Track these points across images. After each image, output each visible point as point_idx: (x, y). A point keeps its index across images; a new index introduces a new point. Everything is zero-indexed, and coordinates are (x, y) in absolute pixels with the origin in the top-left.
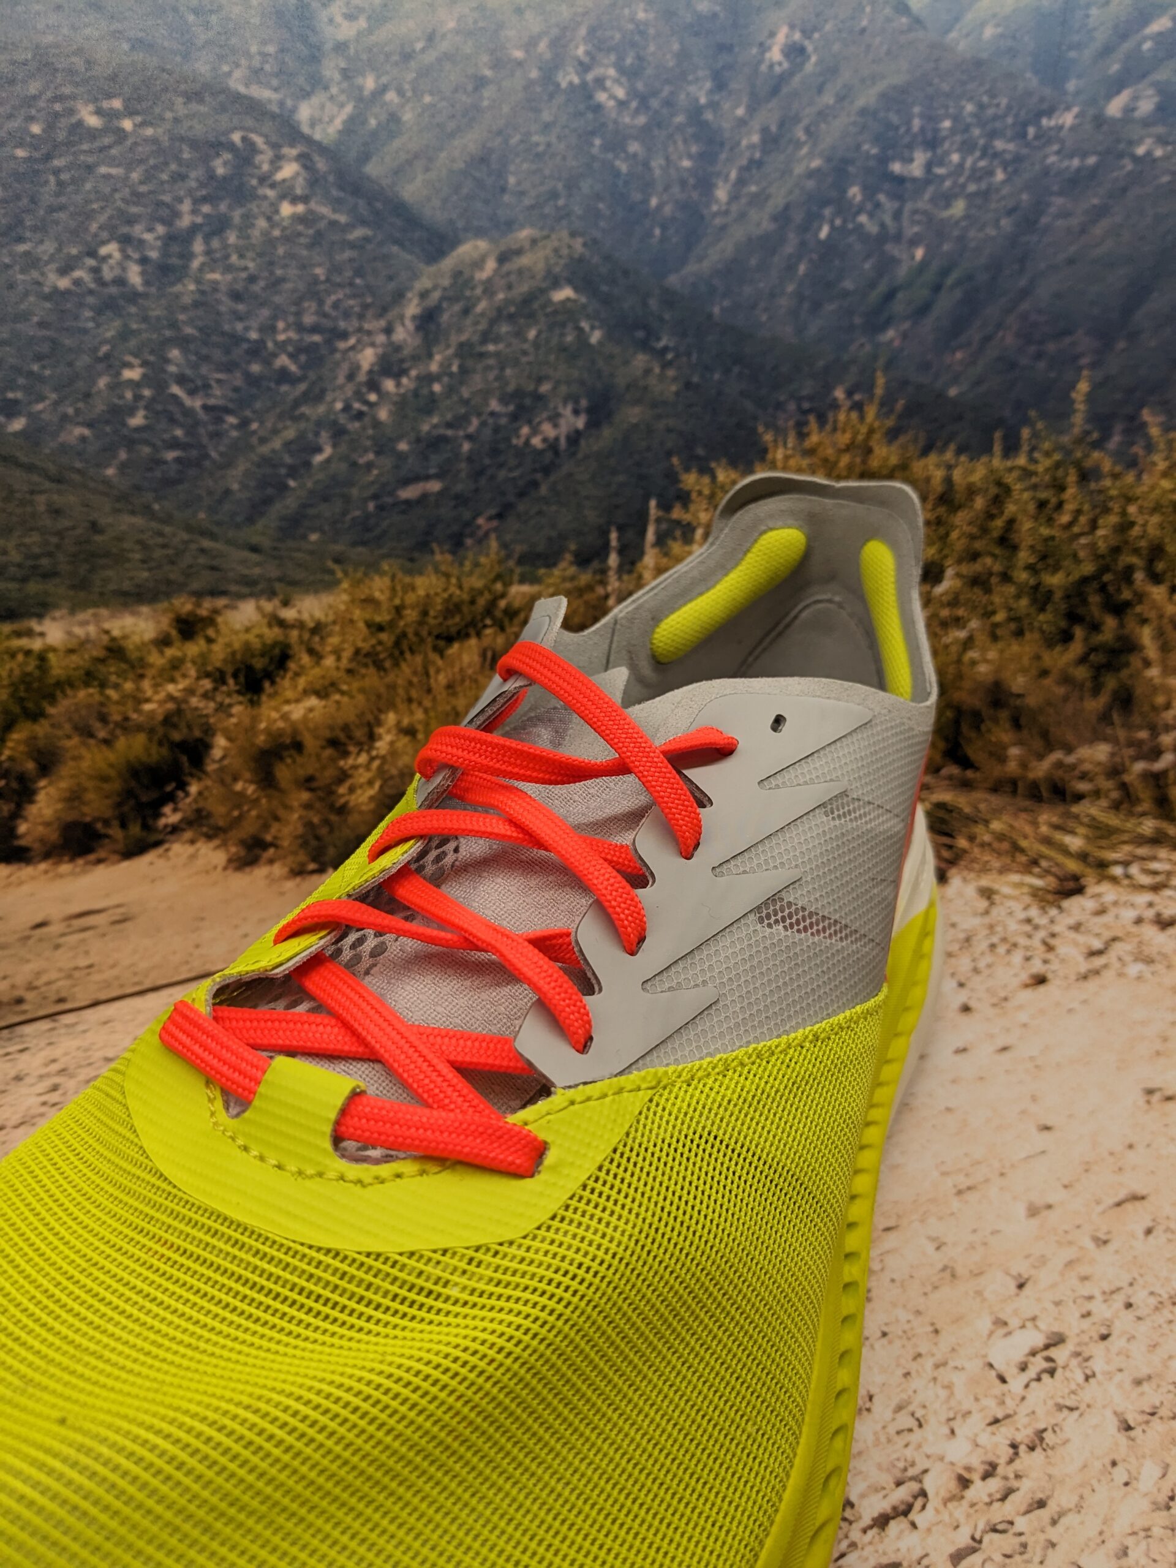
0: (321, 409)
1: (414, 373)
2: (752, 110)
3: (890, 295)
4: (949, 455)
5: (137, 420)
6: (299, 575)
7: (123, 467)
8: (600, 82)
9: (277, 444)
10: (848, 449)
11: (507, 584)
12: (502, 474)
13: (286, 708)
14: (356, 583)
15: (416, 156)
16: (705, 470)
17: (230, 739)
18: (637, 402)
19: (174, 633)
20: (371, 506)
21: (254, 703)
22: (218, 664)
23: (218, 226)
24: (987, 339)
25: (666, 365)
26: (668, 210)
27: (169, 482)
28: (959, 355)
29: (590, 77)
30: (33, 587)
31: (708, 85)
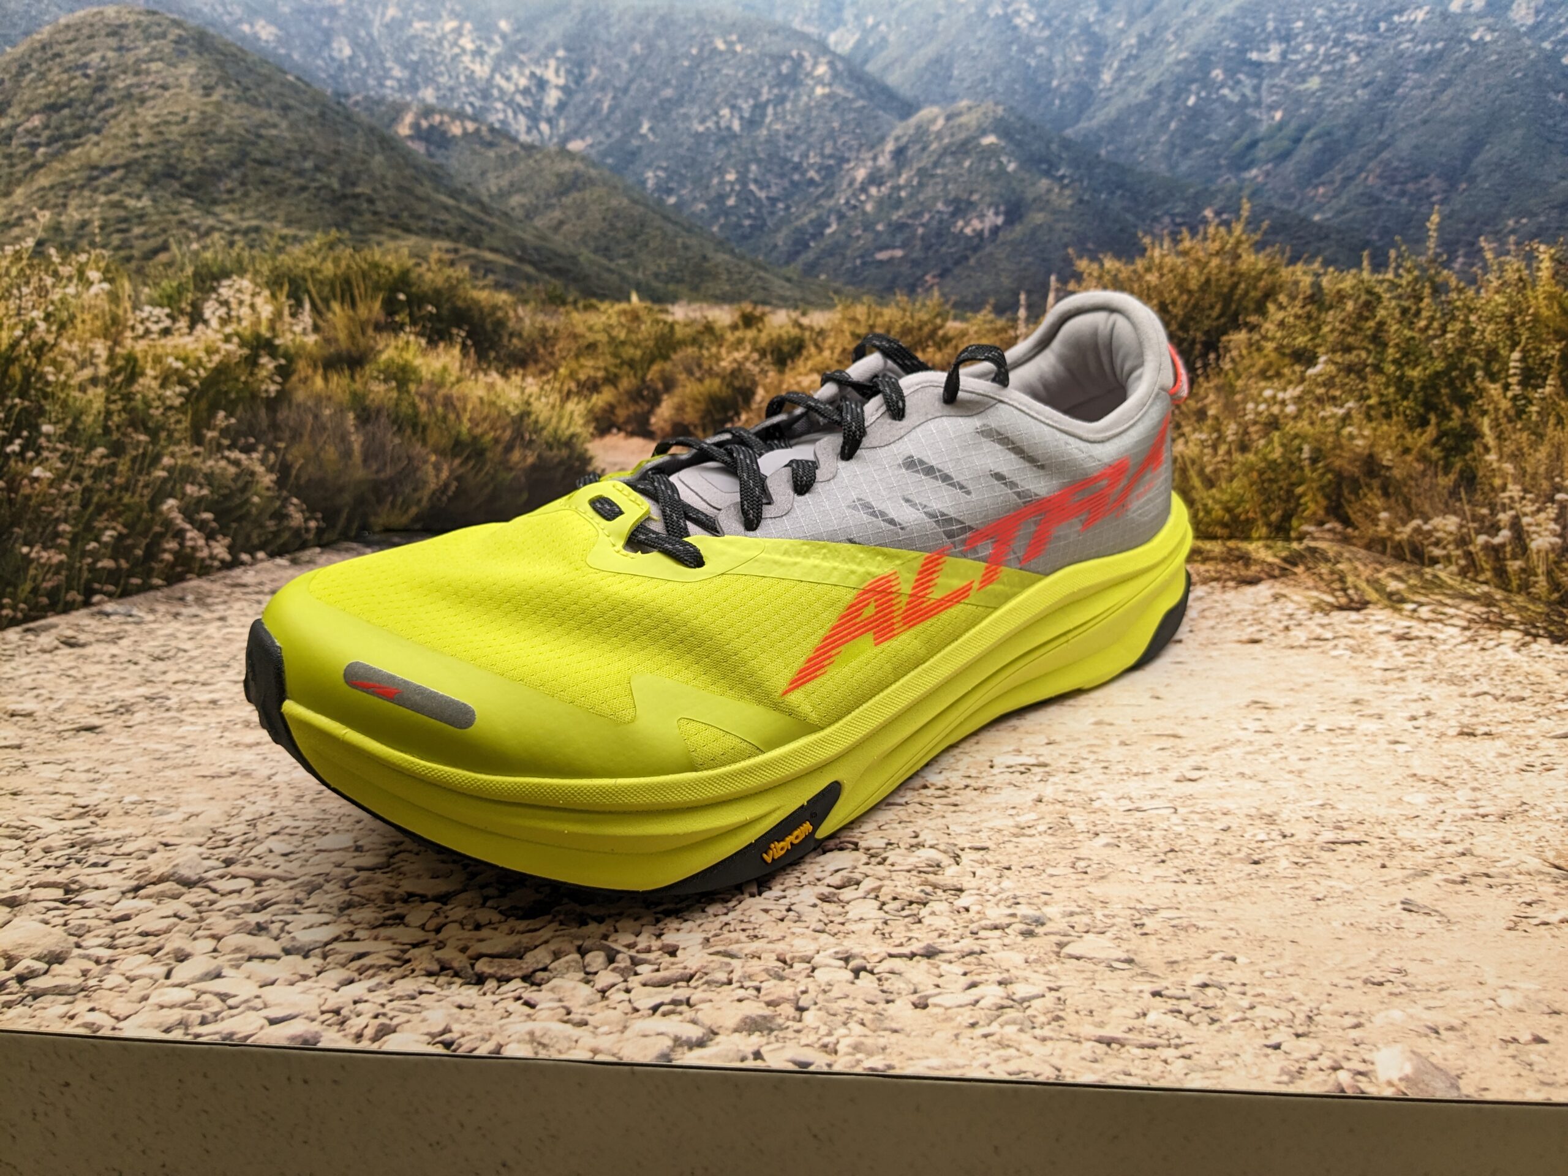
0: (832, 203)
1: (889, 184)
2: (1130, 23)
3: (1253, 144)
4: (1316, 266)
5: (731, 202)
6: (812, 298)
7: (722, 227)
8: (1017, 12)
9: (805, 220)
10: (1217, 253)
11: (945, 320)
12: (944, 249)
13: (799, 378)
14: (847, 308)
15: (896, 60)
16: (1094, 258)
17: (767, 391)
18: (1041, 210)
19: (741, 323)
20: (858, 262)
21: (781, 372)
22: (764, 345)
23: (781, 100)
24: (1349, 179)
25: (1064, 187)
26: (1065, 88)
27: (745, 237)
28: (1321, 190)
29: (1010, 10)
30: (671, 287)
31: (1096, 9)
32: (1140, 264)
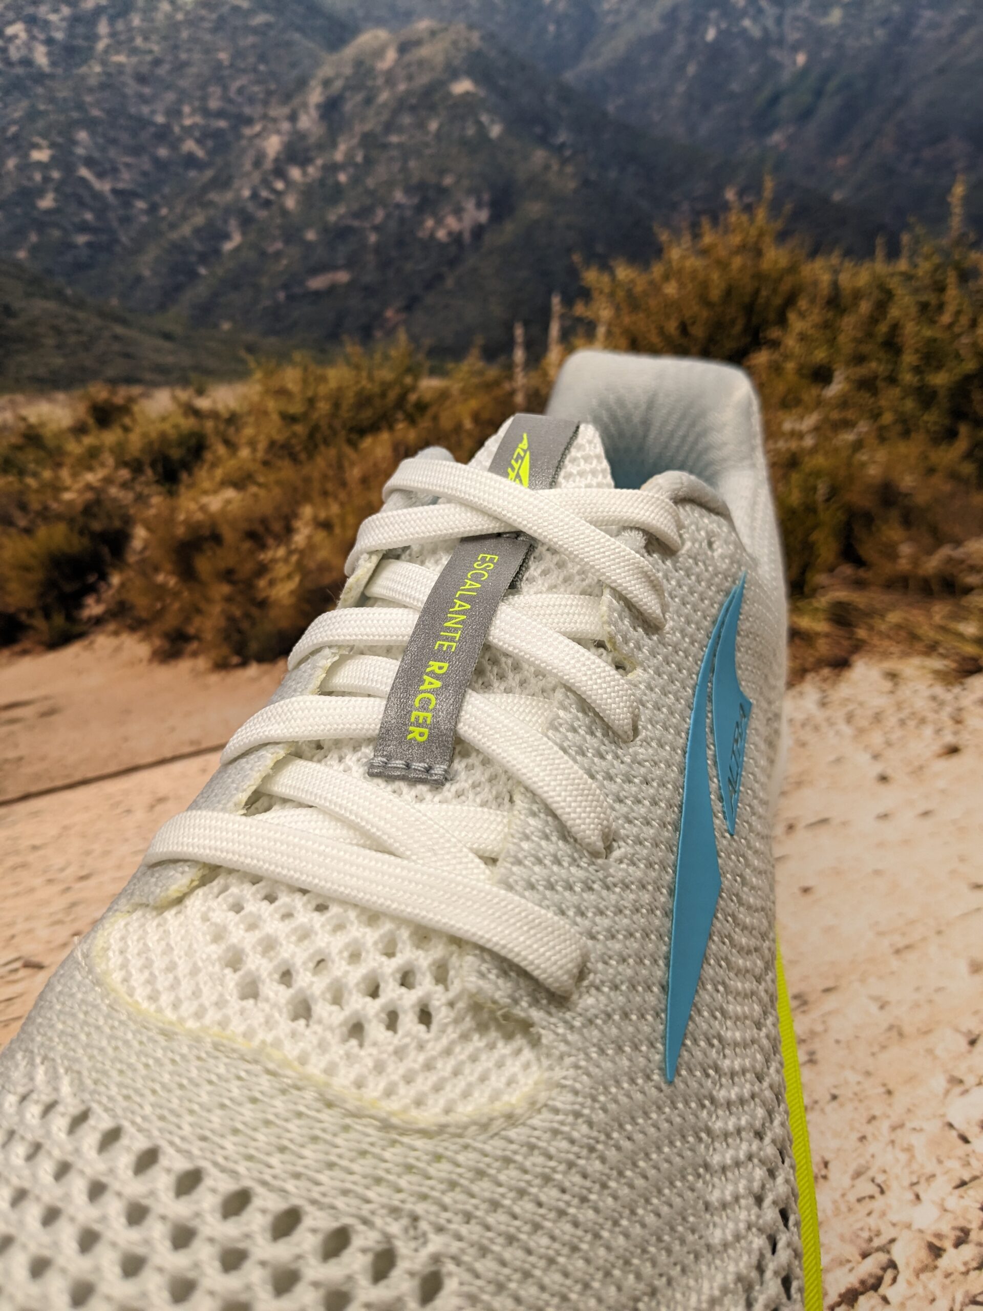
0: (229, 196)
1: (319, 162)
3: (775, 100)
4: (835, 260)
5: (47, 202)
6: (212, 364)
7: (34, 250)
9: (186, 230)
10: (739, 250)
11: (417, 378)
12: (409, 267)
13: (205, 500)
14: (269, 374)
16: (605, 267)
17: (151, 530)
18: (538, 197)
19: (91, 421)
20: (281, 296)
21: (172, 494)
22: (136, 454)
24: (867, 146)
25: (564, 162)
26: (561, 7)
27: (81, 267)
28: (841, 161)
32: (657, 270)
